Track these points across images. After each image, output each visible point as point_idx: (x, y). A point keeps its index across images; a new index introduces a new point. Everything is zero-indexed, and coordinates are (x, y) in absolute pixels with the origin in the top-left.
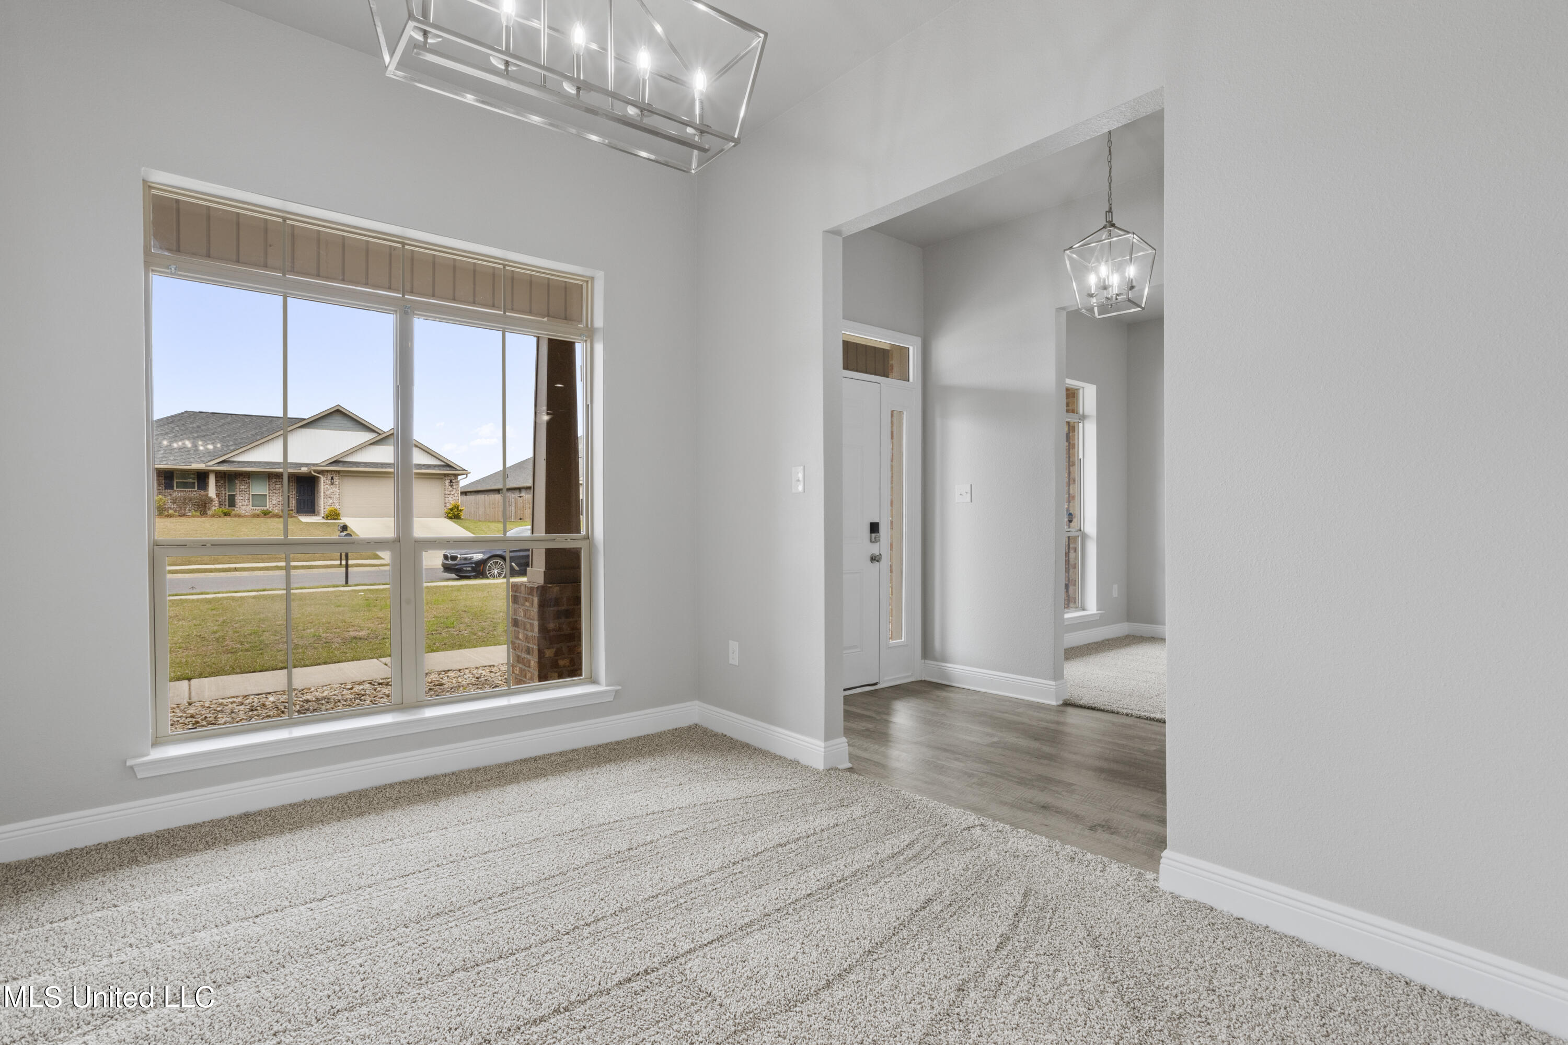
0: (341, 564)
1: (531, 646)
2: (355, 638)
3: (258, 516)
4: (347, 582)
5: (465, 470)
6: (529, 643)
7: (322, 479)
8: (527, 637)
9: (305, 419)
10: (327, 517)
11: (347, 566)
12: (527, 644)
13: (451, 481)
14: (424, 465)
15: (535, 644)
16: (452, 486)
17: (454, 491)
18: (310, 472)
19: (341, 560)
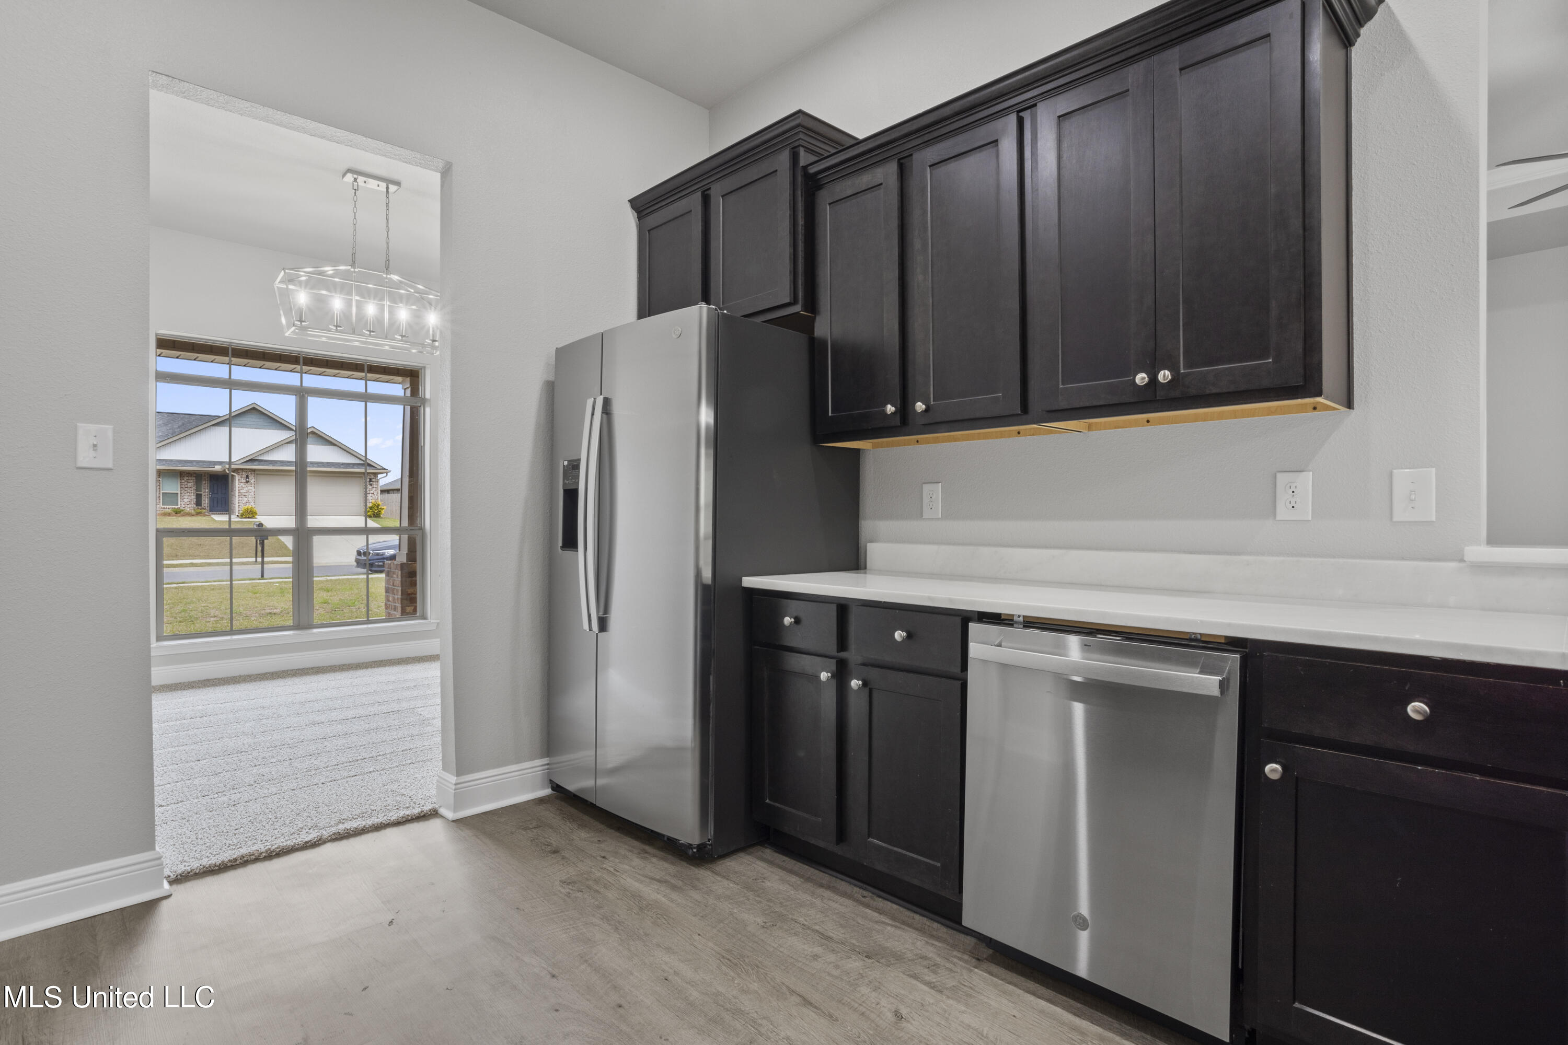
0: (256, 561)
1: (397, 605)
2: (270, 613)
3: (169, 515)
4: (262, 576)
5: (385, 469)
6: (395, 603)
7: (237, 477)
8: (394, 599)
9: (219, 417)
10: (242, 516)
11: (263, 563)
12: (395, 604)
13: (370, 480)
14: (343, 464)
15: (399, 603)
16: (371, 485)
17: (374, 489)
18: (225, 470)
19: (256, 557)
